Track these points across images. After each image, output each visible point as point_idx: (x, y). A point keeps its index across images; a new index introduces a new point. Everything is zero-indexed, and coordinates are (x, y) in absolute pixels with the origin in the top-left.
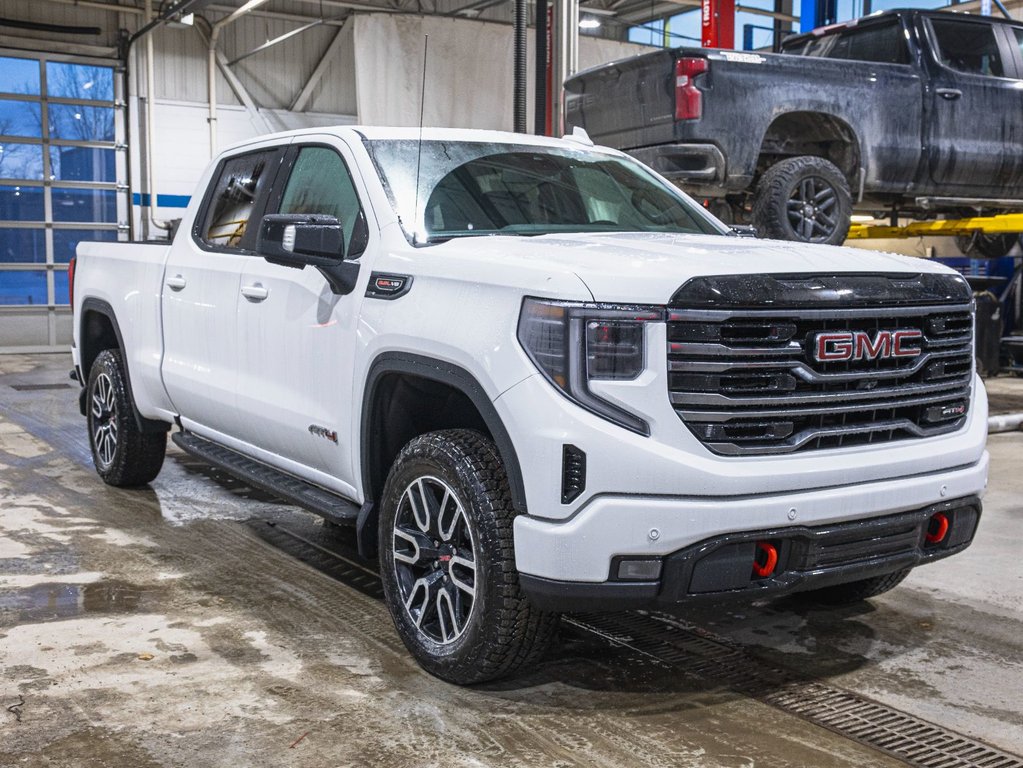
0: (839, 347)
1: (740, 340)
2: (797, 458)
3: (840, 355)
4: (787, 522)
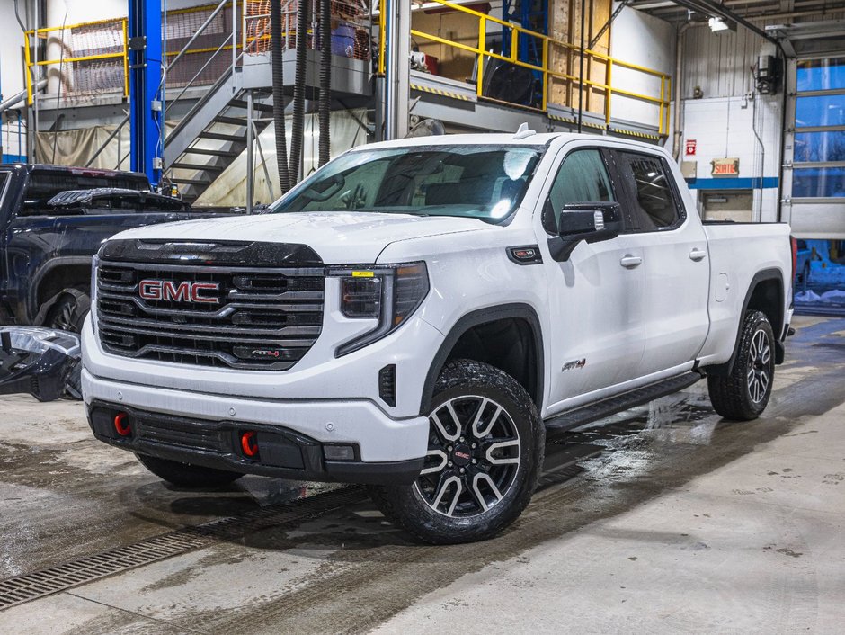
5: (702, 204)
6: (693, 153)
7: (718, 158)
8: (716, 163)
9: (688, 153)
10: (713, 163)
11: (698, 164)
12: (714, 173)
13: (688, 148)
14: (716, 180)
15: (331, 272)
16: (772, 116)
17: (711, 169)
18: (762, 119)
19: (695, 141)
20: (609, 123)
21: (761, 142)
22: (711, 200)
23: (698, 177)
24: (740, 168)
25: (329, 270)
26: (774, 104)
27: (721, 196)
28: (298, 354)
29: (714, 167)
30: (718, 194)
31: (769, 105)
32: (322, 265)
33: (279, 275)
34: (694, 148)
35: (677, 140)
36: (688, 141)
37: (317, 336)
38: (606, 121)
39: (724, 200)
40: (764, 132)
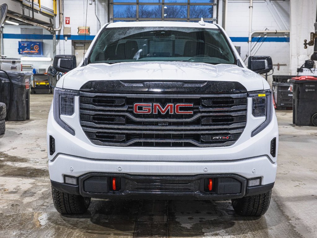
0: (144, 109)
1: (99, 104)
2: (128, 149)
3: (144, 111)
4: (118, 171)
5: (73, 47)
6: (69, 23)
7: (81, 26)
8: (80, 28)
9: (66, 23)
10: (78, 28)
11: (71, 28)
12: (79, 33)
13: (66, 21)
14: (80, 36)
15: (250, 95)
16: (103, 9)
17: (78, 31)
18: (98, 10)
19: (69, 18)
20: (40, 8)
21: (99, 20)
22: (77, 45)
23: (72, 35)
24: (90, 31)
25: (248, 94)
26: (103, 4)
27: (81, 43)
28: (235, 137)
29: (79, 30)
30: (81, 42)
31: (101, 4)
32: (247, 92)
33: (231, 98)
34: (69, 21)
35: (61, 17)
36: (66, 18)
37: (244, 127)
38: (40, 7)
39: (83, 45)
40: (100, 16)
